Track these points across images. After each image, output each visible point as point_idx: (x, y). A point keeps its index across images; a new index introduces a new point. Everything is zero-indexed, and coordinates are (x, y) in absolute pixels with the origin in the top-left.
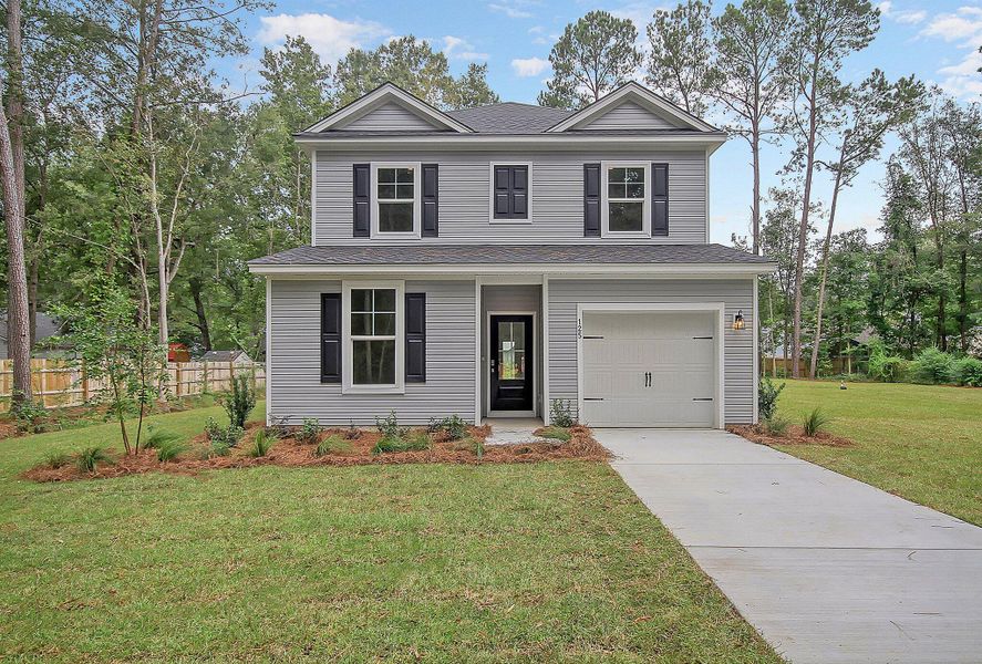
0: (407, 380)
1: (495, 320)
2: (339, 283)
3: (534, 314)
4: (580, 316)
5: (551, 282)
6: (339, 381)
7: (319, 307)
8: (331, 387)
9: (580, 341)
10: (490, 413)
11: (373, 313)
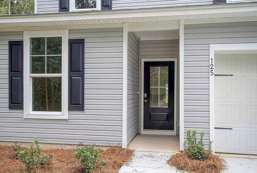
0: (70, 109)
1: (148, 65)
2: (21, 33)
3: (175, 60)
4: (212, 56)
5: (187, 27)
6: (21, 108)
7: (7, 52)
8: (16, 113)
9: (212, 78)
10: (143, 132)
11: (46, 55)
